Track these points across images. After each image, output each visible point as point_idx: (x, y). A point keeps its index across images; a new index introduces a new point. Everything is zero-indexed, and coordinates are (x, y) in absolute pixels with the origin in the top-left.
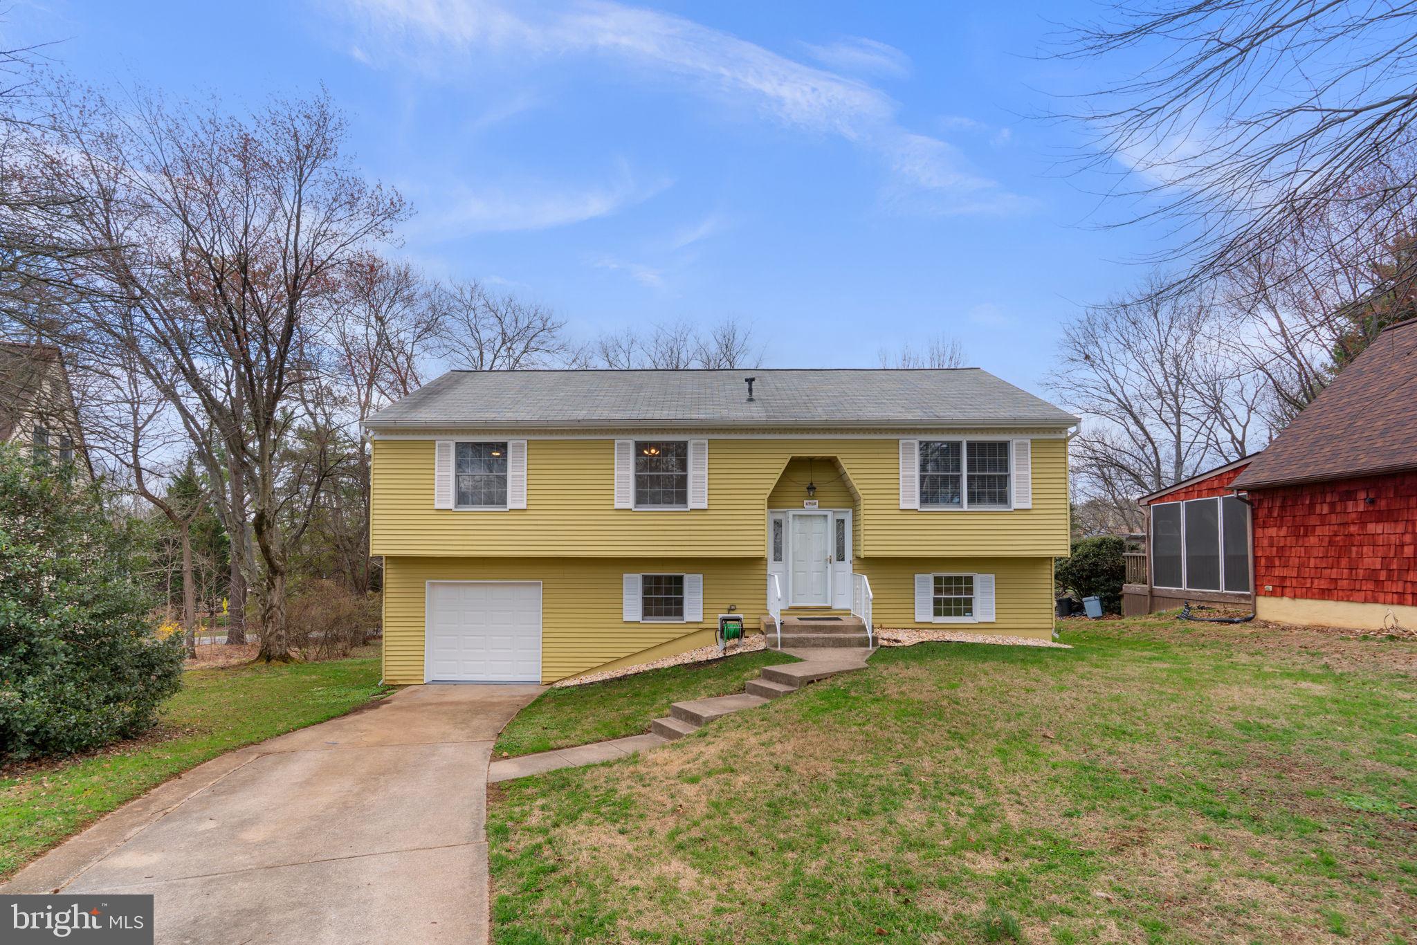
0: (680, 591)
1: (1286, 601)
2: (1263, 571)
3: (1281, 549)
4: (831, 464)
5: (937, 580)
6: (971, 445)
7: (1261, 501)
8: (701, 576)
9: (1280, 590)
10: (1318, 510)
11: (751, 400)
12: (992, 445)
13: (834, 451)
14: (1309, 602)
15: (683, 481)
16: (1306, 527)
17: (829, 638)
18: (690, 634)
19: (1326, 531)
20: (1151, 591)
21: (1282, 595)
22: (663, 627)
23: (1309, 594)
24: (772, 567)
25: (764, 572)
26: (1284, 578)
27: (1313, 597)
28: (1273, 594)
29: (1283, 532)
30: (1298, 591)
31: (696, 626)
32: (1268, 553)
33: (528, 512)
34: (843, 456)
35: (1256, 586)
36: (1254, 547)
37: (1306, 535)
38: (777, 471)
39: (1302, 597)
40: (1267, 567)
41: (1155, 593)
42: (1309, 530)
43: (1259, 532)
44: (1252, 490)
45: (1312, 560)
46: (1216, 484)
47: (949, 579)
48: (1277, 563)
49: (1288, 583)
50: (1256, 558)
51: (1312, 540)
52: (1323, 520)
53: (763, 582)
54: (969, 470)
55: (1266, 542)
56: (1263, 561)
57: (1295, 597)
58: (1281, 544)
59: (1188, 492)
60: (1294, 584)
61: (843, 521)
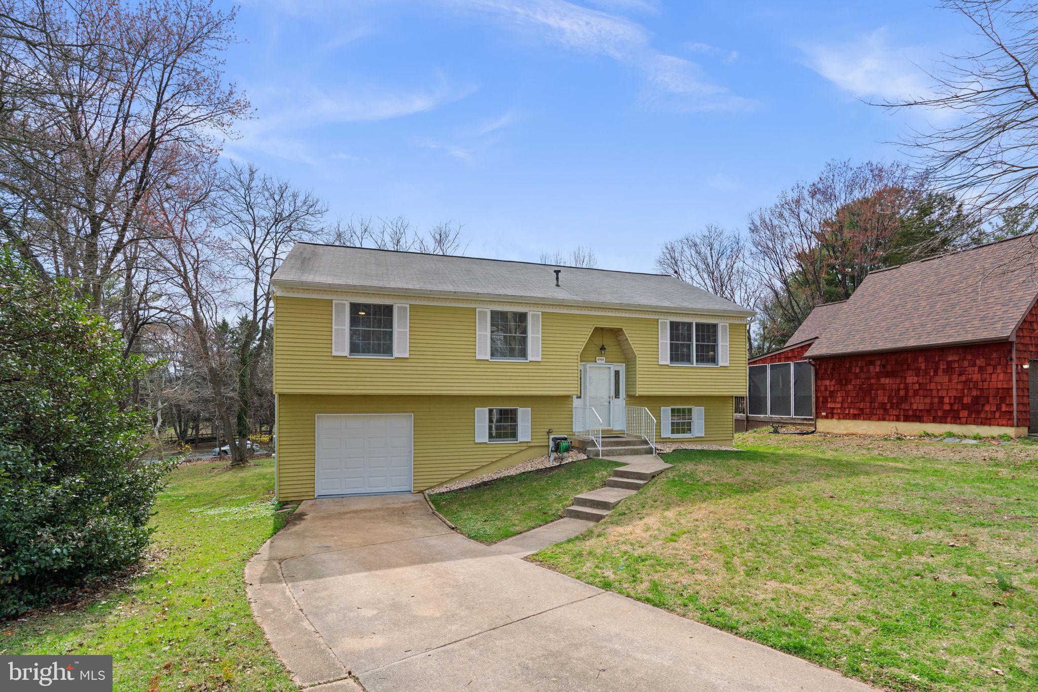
0: (514, 420)
1: (834, 422)
2: (821, 404)
3: (831, 392)
4: (616, 333)
5: (673, 411)
6: (697, 325)
7: (820, 365)
8: (529, 409)
9: (831, 415)
10: (853, 370)
11: (558, 285)
12: (708, 325)
13: (621, 324)
14: (847, 421)
15: (524, 341)
16: (846, 380)
17: (628, 449)
18: (522, 451)
19: (858, 382)
20: (747, 417)
21: (832, 418)
22: (504, 446)
23: (847, 417)
24: (576, 402)
25: (570, 406)
26: (833, 408)
27: (849, 419)
28: (826, 417)
29: (833, 382)
30: (841, 416)
31: (526, 445)
32: (824, 395)
33: (409, 361)
34: (627, 328)
35: (817, 413)
36: (816, 391)
37: (846, 384)
38: (586, 336)
39: (843, 419)
40: (823, 402)
41: (749, 419)
42: (848, 382)
43: (819, 383)
44: (815, 358)
45: (849, 398)
46: (790, 355)
47: (679, 410)
48: (829, 400)
49: (835, 411)
50: (817, 397)
51: (850, 387)
52: (857, 376)
53: (570, 413)
54: (697, 341)
55: (823, 388)
56: (821, 399)
57: (839, 418)
58: (832, 389)
59: (772, 359)
60: (839, 411)
61: (618, 371)
